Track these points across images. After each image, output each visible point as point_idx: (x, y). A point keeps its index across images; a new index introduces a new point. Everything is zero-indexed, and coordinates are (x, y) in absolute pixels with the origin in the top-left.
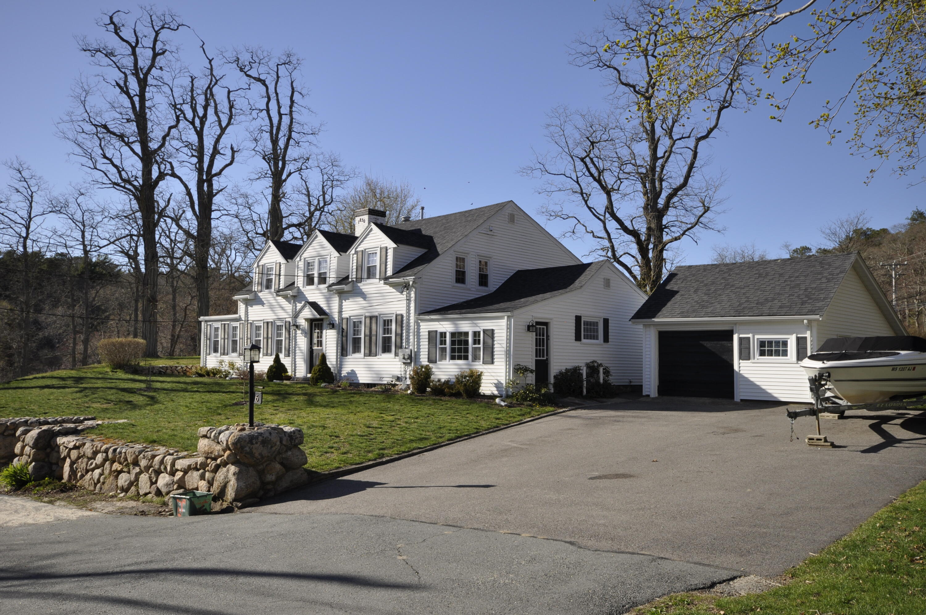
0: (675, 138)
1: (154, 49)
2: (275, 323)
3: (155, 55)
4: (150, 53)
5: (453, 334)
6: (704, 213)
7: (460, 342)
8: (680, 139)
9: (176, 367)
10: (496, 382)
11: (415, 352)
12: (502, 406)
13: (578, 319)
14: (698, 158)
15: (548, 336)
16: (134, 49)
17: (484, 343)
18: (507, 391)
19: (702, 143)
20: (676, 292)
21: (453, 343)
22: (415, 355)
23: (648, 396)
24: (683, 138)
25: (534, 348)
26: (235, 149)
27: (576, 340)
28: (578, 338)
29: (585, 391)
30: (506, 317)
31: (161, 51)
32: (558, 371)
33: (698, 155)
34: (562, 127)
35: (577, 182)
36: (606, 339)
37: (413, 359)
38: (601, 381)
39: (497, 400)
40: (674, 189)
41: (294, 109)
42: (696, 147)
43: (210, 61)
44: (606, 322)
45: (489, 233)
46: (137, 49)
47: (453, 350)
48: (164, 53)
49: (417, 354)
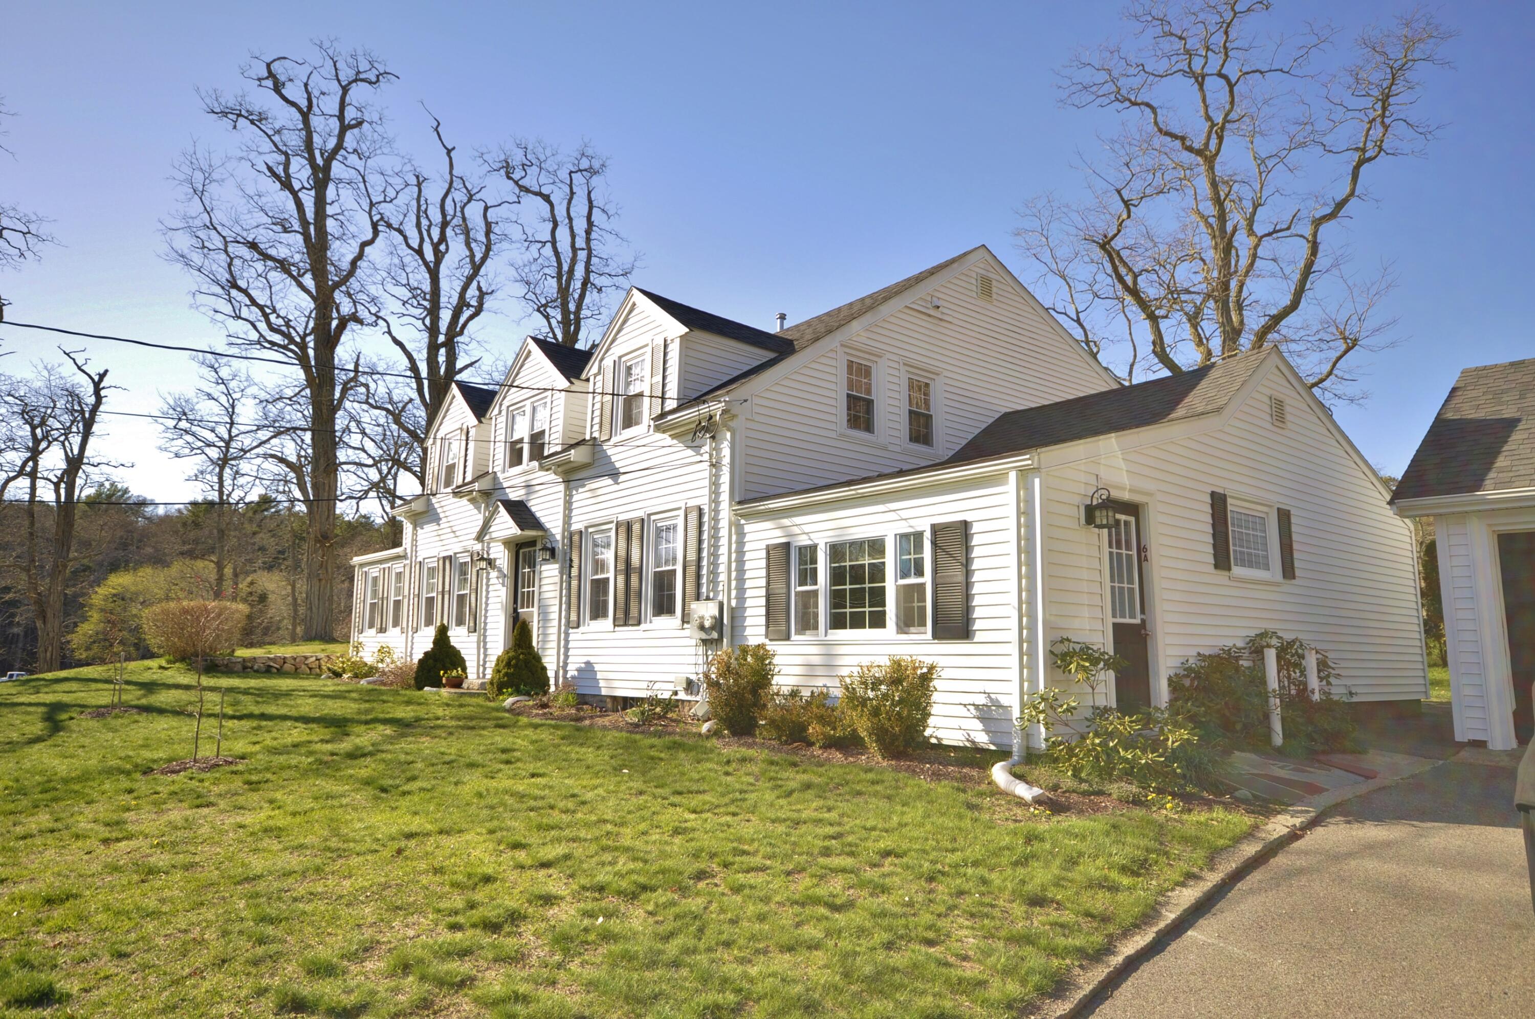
0: (1260, 234)
1: (341, 117)
2: (456, 558)
3: (344, 128)
4: (335, 124)
5: (836, 551)
6: (1346, 352)
7: (857, 574)
8: (1269, 234)
9: (306, 658)
10: (981, 700)
11: (732, 610)
12: (1021, 803)
13: (1218, 502)
14: (1319, 255)
15: (1142, 550)
16: (305, 116)
17: (935, 571)
18: (1027, 735)
19: (1324, 229)
20: (1511, 424)
21: (837, 576)
22: (733, 618)
23: (1479, 745)
24: (1275, 231)
25: (1108, 584)
26: (484, 289)
27: (1217, 566)
28: (1222, 560)
29: (1277, 726)
30: (1013, 475)
31: (353, 122)
32: (1176, 663)
33: (1321, 248)
34: (1045, 232)
35: (1078, 321)
36: (1289, 571)
37: (727, 630)
38: (1316, 697)
39: (999, 774)
40: (1273, 317)
41: (594, 235)
42: (1315, 235)
43: (449, 152)
44: (1284, 517)
45: (932, 312)
46: (311, 116)
47: (837, 599)
48: (359, 124)
49: (737, 614)
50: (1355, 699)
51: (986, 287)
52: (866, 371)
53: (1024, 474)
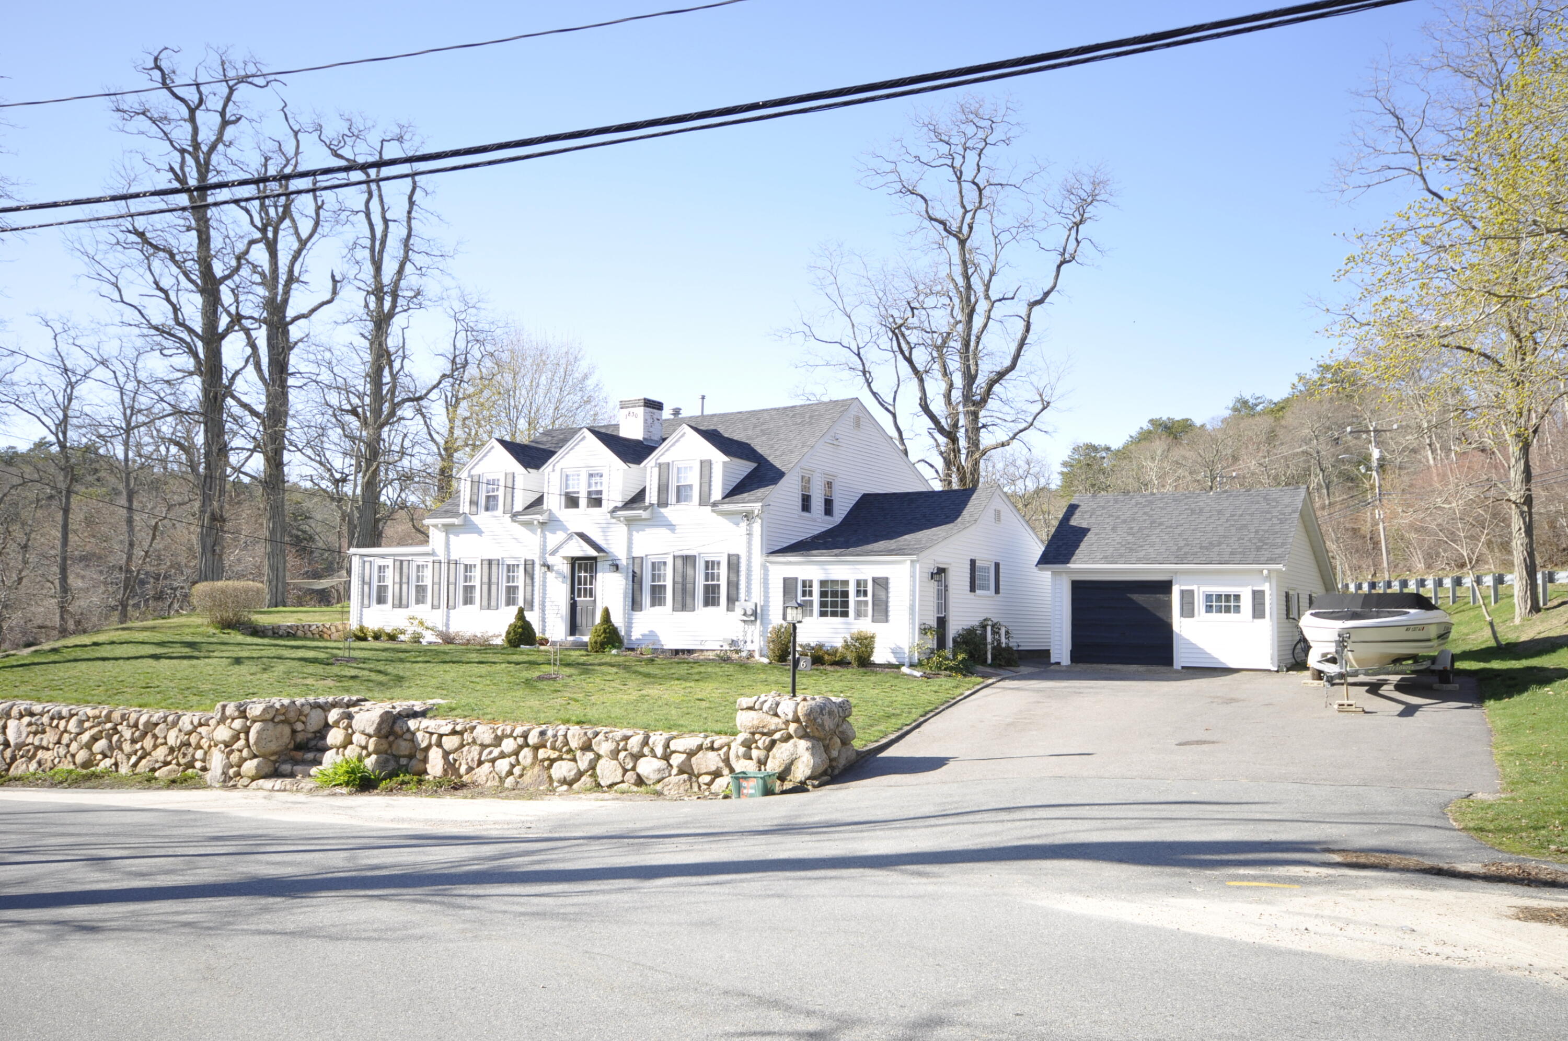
0: (993, 299)
1: (223, 113)
2: (503, 561)
3: (225, 123)
4: (218, 119)
5: (823, 583)
6: (1042, 410)
7: (834, 594)
8: (1000, 300)
10: (893, 646)
11: (762, 607)
12: (915, 677)
13: (973, 562)
14: (1031, 332)
15: (946, 586)
16: (192, 111)
17: (873, 596)
18: (910, 658)
19: (1036, 309)
20: (1087, 530)
21: (823, 594)
22: (762, 610)
23: (1058, 663)
24: (1004, 299)
25: (936, 601)
26: (337, 278)
27: (971, 591)
28: (973, 589)
29: (989, 656)
30: (909, 562)
31: (233, 118)
32: (955, 632)
33: (1032, 328)
34: (834, 271)
35: (859, 355)
36: (997, 591)
37: (759, 616)
38: (1004, 645)
39: (905, 670)
40: (999, 373)
41: (414, 214)
42: (1029, 316)
43: (296, 133)
44: (997, 566)
45: (835, 442)
46: (198, 113)
47: (823, 604)
48: (239, 119)
49: (765, 608)
50: (1020, 648)
51: (857, 423)
52: (809, 481)
53: (912, 562)
